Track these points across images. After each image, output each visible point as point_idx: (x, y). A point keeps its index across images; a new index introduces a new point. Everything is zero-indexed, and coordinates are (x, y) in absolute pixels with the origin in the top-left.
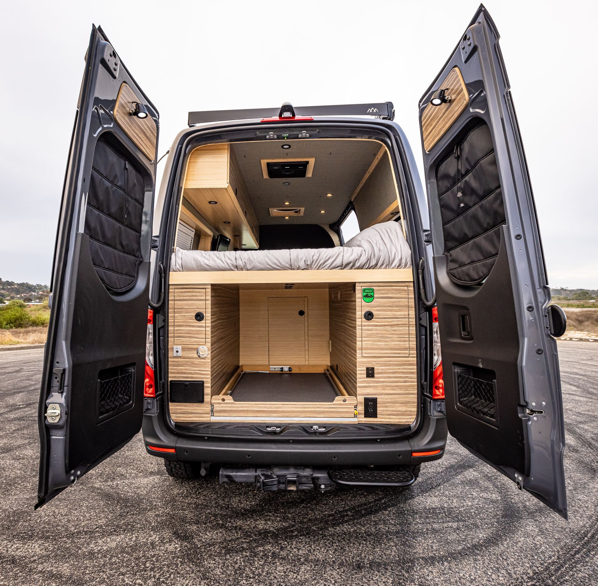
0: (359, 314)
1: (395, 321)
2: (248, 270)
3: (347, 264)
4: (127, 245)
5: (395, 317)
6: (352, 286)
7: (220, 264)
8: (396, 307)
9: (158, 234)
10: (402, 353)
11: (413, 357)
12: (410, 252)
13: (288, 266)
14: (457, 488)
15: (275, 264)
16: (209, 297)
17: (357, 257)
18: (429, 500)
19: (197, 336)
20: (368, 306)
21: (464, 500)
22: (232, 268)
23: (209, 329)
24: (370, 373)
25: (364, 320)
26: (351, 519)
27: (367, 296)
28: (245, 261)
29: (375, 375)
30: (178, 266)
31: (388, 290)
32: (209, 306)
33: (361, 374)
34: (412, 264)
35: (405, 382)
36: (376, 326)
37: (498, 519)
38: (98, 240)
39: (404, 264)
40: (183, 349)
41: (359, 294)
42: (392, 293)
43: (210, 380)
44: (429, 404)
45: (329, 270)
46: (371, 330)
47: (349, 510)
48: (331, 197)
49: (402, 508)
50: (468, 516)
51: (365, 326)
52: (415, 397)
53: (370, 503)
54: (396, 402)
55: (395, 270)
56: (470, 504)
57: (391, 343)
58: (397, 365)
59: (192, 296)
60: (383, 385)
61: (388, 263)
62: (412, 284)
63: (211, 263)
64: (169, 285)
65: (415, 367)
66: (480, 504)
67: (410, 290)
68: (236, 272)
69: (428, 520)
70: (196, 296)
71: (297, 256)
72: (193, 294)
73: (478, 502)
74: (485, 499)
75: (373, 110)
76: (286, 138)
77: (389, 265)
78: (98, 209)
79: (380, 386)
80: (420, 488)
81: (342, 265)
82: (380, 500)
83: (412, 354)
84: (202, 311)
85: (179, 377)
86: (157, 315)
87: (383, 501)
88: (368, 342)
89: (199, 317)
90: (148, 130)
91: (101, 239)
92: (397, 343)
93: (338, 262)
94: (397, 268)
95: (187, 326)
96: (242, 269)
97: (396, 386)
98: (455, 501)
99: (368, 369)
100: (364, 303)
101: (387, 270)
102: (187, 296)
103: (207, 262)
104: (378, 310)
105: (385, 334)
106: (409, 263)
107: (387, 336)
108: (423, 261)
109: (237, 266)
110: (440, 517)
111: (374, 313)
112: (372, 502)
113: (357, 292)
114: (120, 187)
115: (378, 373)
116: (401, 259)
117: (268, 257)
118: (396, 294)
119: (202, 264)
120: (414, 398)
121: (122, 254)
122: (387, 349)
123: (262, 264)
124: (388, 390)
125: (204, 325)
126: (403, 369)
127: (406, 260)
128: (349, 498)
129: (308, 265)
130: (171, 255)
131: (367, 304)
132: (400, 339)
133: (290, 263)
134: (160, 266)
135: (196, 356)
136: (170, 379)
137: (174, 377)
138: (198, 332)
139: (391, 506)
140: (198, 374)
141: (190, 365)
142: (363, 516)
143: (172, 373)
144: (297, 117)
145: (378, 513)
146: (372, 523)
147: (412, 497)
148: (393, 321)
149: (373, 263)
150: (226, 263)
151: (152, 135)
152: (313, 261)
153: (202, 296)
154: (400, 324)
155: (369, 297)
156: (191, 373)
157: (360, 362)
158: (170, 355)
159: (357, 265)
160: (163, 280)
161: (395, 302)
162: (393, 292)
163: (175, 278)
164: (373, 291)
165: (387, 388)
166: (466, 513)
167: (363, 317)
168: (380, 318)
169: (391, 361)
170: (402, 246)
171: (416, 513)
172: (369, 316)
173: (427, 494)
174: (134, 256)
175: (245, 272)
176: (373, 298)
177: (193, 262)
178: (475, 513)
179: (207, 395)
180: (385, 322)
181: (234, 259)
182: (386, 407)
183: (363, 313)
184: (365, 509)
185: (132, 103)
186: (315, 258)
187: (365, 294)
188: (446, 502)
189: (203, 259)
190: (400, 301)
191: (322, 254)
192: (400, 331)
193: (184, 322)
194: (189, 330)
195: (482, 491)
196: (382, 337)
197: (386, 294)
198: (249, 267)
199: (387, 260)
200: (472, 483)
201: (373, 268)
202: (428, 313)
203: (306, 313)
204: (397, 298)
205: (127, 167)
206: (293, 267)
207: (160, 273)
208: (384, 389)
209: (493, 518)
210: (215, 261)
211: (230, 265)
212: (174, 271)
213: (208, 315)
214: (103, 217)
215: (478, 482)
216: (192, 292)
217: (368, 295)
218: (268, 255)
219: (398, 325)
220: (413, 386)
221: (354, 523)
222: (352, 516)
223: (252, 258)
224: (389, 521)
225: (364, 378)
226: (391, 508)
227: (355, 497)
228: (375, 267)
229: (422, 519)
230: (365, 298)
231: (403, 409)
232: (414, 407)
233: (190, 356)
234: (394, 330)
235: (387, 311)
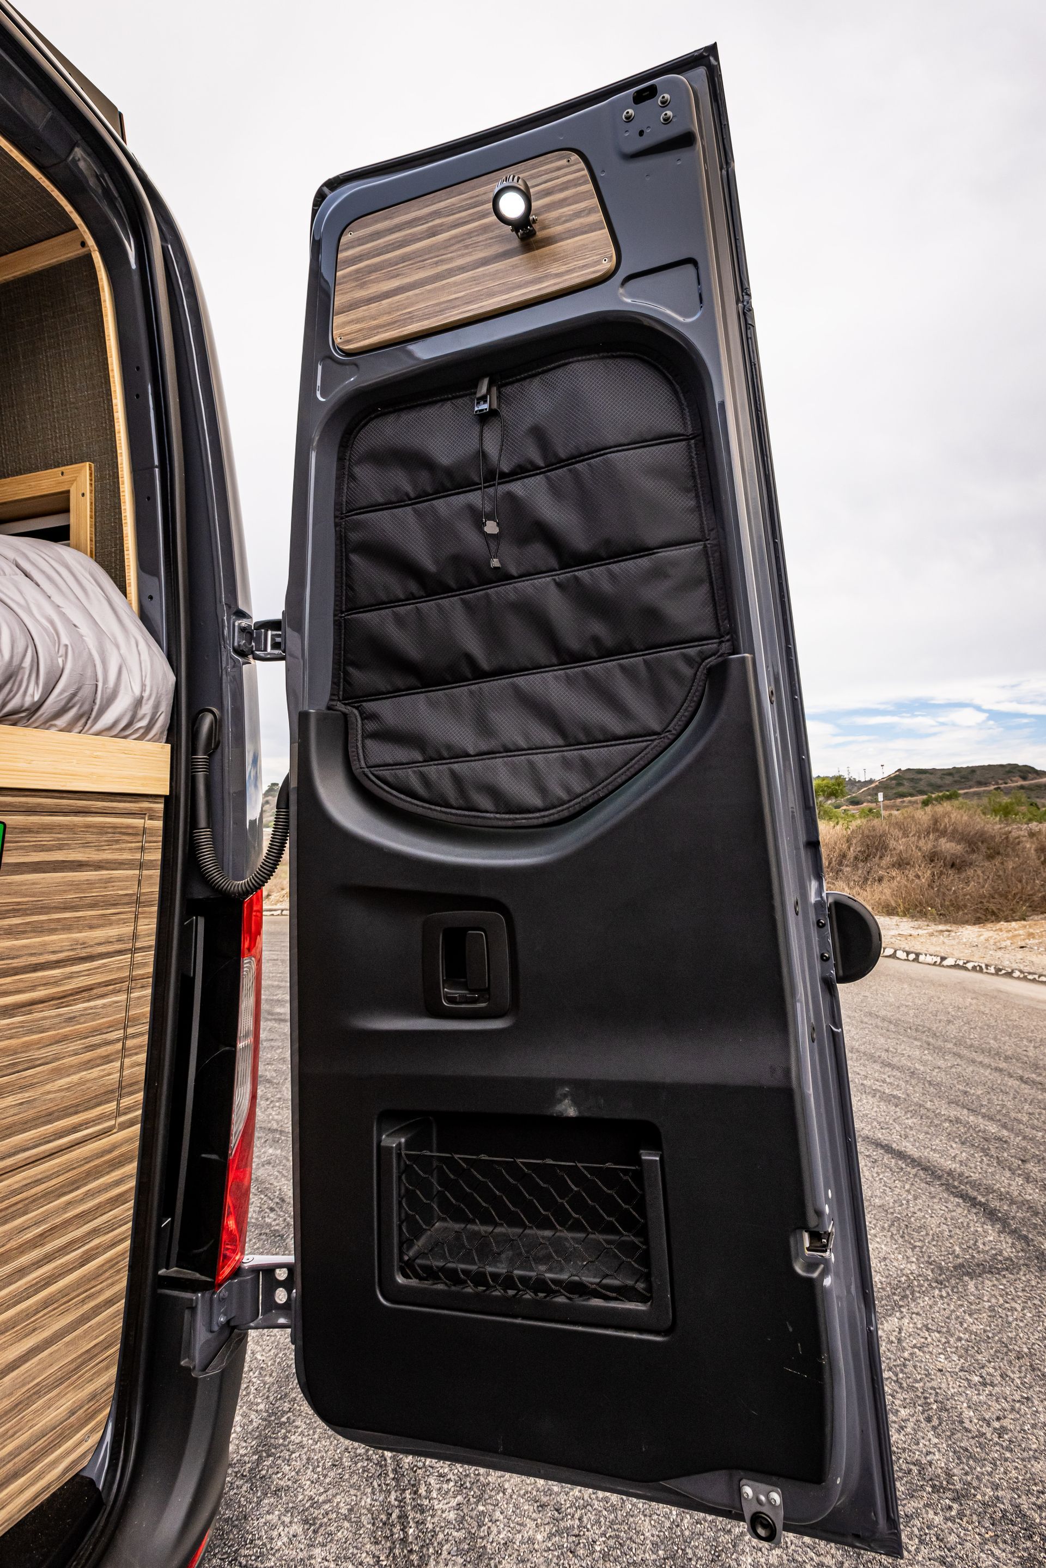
5: (83, 953)
8: (93, 906)
10: (87, 1123)
11: (130, 1122)
12: (172, 678)
31: (71, 828)
35: (85, 1259)
39: (143, 723)
42: (86, 845)
52: (116, 1315)
54: (40, 1390)
55: (107, 741)
57: (48, 1087)
58: (61, 1192)
61: (84, 706)
62: (160, 806)
65: (134, 1164)
67: (149, 831)
77: (86, 716)
83: (127, 1109)
92: (76, 1076)
94: (119, 734)
97: (46, 1303)
101: (75, 736)
104: (16, 934)
105: (27, 1047)
106: (161, 723)
107: (38, 1055)
116: (139, 703)
118: (99, 849)
120: (112, 1319)
126: (86, 1196)
127: (156, 706)
132: (89, 1055)
148: (70, 976)
154: (100, 985)
161: (90, 883)
162: (90, 838)
164: (3, 833)
168: (20, 971)
169: (38, 1182)
180: (33, 988)
190: (109, 880)
192: (94, 1016)
197: (60, 848)
199: (86, 693)
201: (19, 723)
202: (201, 921)
204: (98, 866)
219: (89, 988)
228: (28, 714)
231: (63, 1405)
232: (106, 1367)
234: (71, 1020)
235: (52, 931)
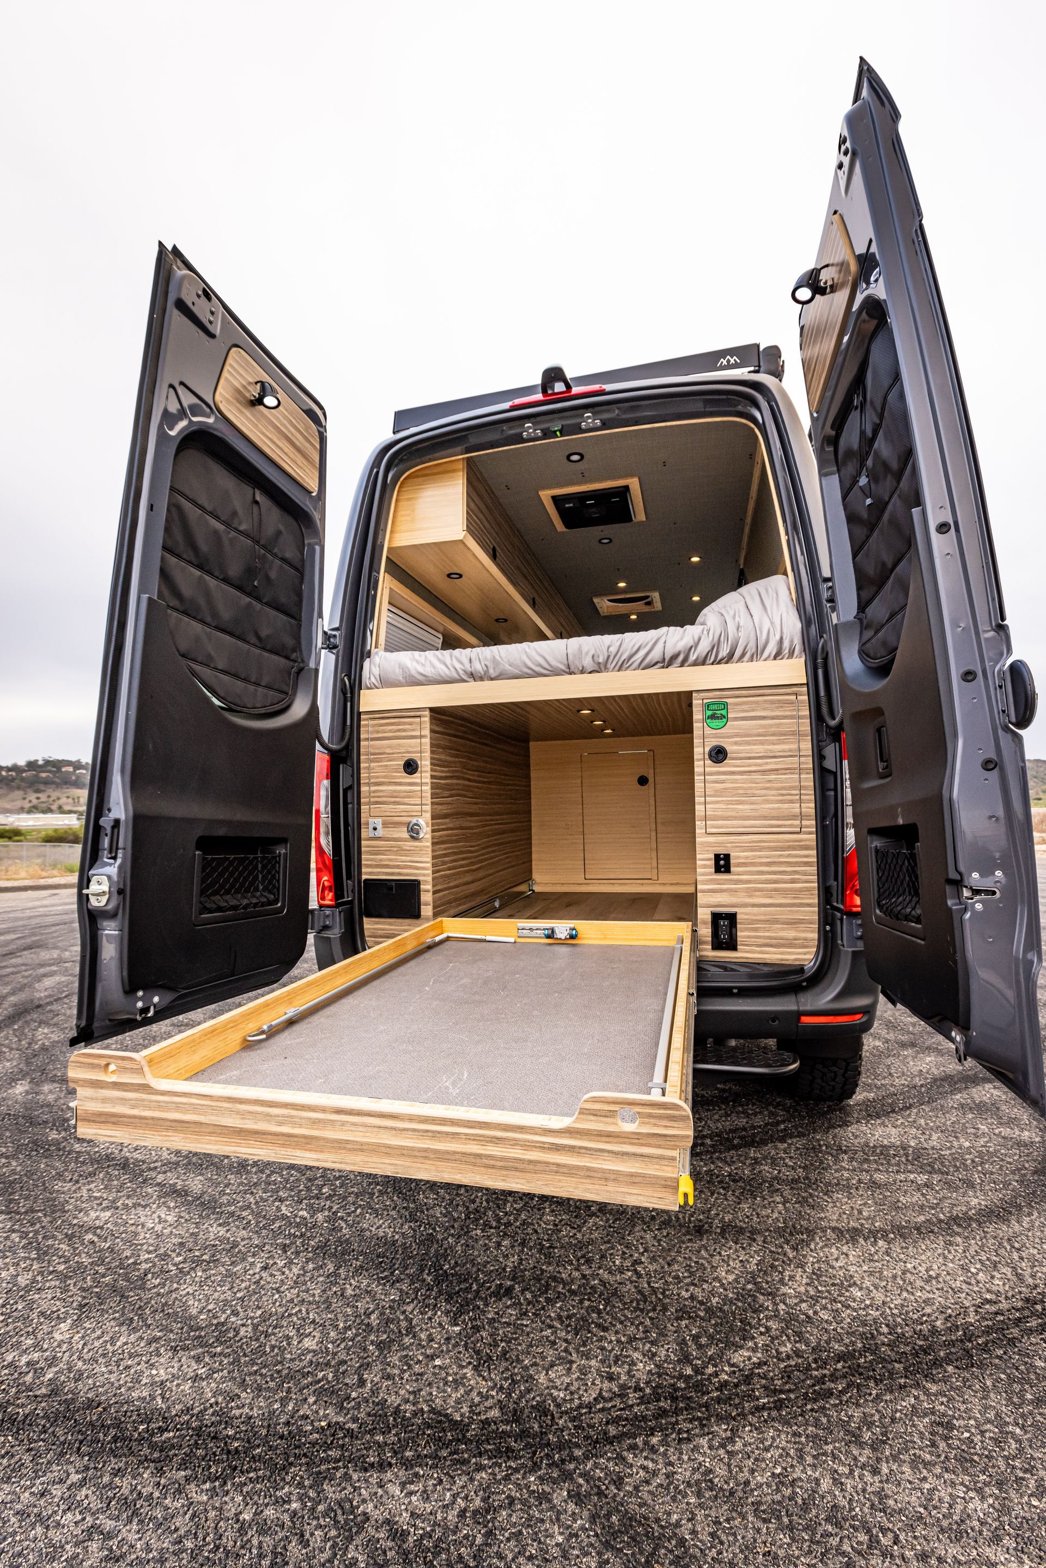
0: (700, 751)
1: (772, 764)
2: (492, 679)
3: (674, 658)
4: (268, 636)
5: (772, 755)
6: (685, 698)
7: (443, 671)
8: (773, 735)
9: (337, 625)
10: (785, 826)
11: (810, 833)
12: (800, 625)
13: (563, 667)
14: (947, 1115)
15: (540, 665)
16: (427, 732)
17: (691, 643)
18: (879, 1131)
19: (406, 800)
20: (715, 736)
21: (956, 1137)
22: (465, 677)
23: (427, 788)
24: (722, 864)
25: (708, 762)
26: (708, 1151)
27: (713, 717)
28: (487, 663)
29: (732, 869)
30: (373, 679)
31: (757, 703)
32: (427, 747)
33: (705, 866)
34: (805, 650)
35: (793, 881)
36: (733, 773)
37: (1024, 1175)
38: (202, 621)
39: (787, 651)
40: (385, 824)
41: (697, 715)
42: (764, 709)
43: (430, 879)
44: (838, 922)
45: (639, 672)
46: (723, 782)
47: (711, 1137)
48: (697, 562)
49: (818, 1140)
50: (955, 1166)
51: (711, 774)
52: (814, 912)
53: (754, 1127)
54: (776, 921)
55: (771, 663)
56: (967, 1144)
57: (763, 806)
58: (775, 849)
59: (399, 730)
60: (748, 888)
61: (754, 650)
62: (805, 689)
63: (428, 671)
64: (359, 714)
65: (815, 852)
66: (990, 1147)
67: (802, 702)
68: (472, 684)
69: (866, 1166)
70: (404, 730)
71: (580, 649)
72: (400, 727)
73: (987, 1142)
74: (1004, 1138)
75: (728, 361)
76: (558, 433)
77: (757, 655)
78: (200, 567)
79: (743, 888)
80: (867, 1110)
81: (664, 659)
82: (778, 1123)
83: (807, 827)
84: (415, 756)
85: (379, 873)
86: (341, 766)
87: (782, 1126)
88: (717, 806)
89: (410, 767)
90: (298, 436)
91: (209, 619)
92: (776, 806)
93: (656, 655)
94: (775, 658)
95: (390, 783)
96: (482, 679)
97: (776, 890)
98: (935, 1137)
99: (717, 857)
100: (708, 731)
101: (754, 663)
102: (390, 731)
103: (421, 669)
104: (736, 743)
105: (751, 788)
106: (798, 649)
107: (755, 792)
108: (825, 641)
109: (472, 674)
110: (893, 1161)
111: (728, 748)
112: (760, 1127)
113: (694, 709)
114: (245, 534)
115: (739, 865)
116: (782, 641)
117: (526, 653)
118: (772, 710)
119: (413, 672)
120: (812, 914)
121: (258, 651)
122: (755, 818)
123: (516, 667)
124: (757, 896)
125: (419, 781)
126: (789, 856)
127: (792, 641)
128: (716, 1117)
129: (599, 664)
130: (362, 660)
131: (714, 732)
132: (781, 798)
133: (566, 662)
134: (343, 680)
135: (406, 835)
136: (364, 877)
137: (370, 873)
138: (409, 794)
139: (796, 1137)
140: (410, 867)
141: (396, 853)
142: (736, 1148)
143: (368, 866)
144: (576, 390)
145: (766, 1145)
146: (748, 1162)
147: (846, 1124)
148: (767, 763)
149: (724, 652)
150: (452, 670)
151: (307, 445)
152: (609, 657)
153: (413, 730)
154: (783, 769)
155: (718, 718)
156: (398, 867)
157: (702, 843)
158: (363, 835)
159: (692, 658)
160: (349, 704)
161: (771, 726)
162: (766, 705)
163: (369, 700)
164: (725, 706)
165: (757, 893)
166: (954, 1159)
167: (707, 756)
168: (741, 759)
169: (763, 841)
170: (784, 615)
171: (845, 1152)
172: (718, 755)
173: (879, 1121)
174: (287, 658)
175: (487, 683)
176: (725, 720)
177: (397, 670)
178: (973, 1161)
179: (427, 904)
180: (750, 766)
181: (466, 662)
182: (756, 930)
183: (707, 749)
184: (741, 1138)
185: (256, 383)
186: (613, 650)
187: (709, 713)
188: (915, 1138)
189: (415, 664)
190: (781, 724)
191: (627, 641)
192: (782, 782)
193: (385, 777)
194: (395, 791)
195: (1001, 1124)
196: (746, 795)
197: (753, 710)
198: (492, 673)
199: (752, 644)
200: (981, 1109)
201: (727, 663)
202: (837, 744)
203: (651, 780)
204: (773, 718)
205: (258, 498)
206: (572, 669)
207: (344, 692)
208: (751, 896)
209: (1013, 1172)
210: (434, 667)
211: (461, 672)
212: (368, 688)
213: (425, 764)
214: (212, 582)
215: (998, 1109)
216: (399, 724)
217: (717, 714)
218: (527, 650)
219: (777, 770)
220: (808, 889)
221: (711, 1158)
222: (712, 1146)
223: (498, 657)
224: (784, 1159)
225: (710, 874)
226: (795, 1140)
227: (727, 1115)
228: (729, 658)
229: (854, 1163)
230: (708, 721)
231: (791, 934)
232: (812, 932)
233: (397, 835)
234: (770, 781)
235: (755, 744)
